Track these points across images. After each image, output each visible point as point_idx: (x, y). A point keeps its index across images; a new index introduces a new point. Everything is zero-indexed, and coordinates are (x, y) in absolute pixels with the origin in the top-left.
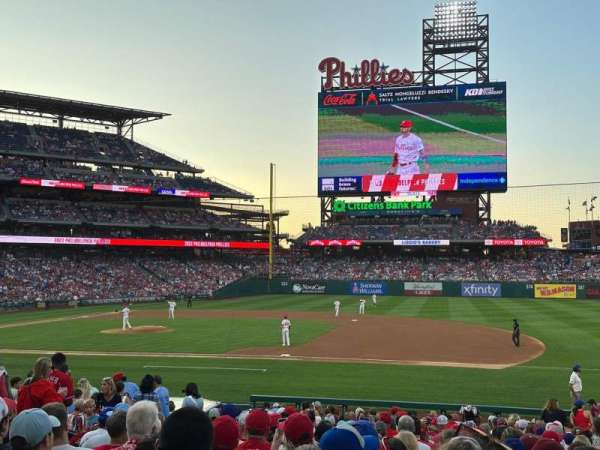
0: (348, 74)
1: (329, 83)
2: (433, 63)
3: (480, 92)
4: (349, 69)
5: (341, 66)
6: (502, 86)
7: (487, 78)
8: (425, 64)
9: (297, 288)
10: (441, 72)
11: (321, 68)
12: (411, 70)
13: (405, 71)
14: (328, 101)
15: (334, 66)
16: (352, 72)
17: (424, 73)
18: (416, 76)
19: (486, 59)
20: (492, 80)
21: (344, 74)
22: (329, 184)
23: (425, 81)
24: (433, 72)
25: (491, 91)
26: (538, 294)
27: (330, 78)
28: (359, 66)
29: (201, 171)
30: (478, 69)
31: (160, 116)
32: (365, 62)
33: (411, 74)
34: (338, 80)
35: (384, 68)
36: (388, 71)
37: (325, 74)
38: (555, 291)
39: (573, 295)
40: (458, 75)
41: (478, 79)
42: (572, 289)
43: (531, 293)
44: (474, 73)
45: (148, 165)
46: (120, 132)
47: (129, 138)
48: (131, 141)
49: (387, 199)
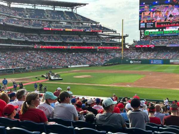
9: (131, 62)
22: (143, 25)
29: (99, 23)
31: (85, 5)
45: (82, 21)
46: (72, 11)
47: (75, 12)
48: (76, 14)
49: (164, 30)
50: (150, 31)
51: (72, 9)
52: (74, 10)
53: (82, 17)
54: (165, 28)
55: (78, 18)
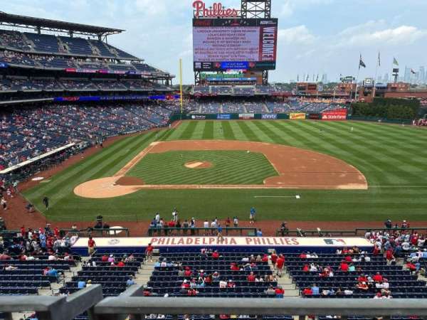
0: (207, 10)
1: (198, 14)
2: (246, 6)
3: (267, 22)
4: (207, 7)
5: (203, 5)
6: (276, 20)
7: (269, 16)
8: (242, 6)
9: (193, 117)
10: (249, 11)
11: (194, 6)
12: (236, 9)
13: (234, 10)
14: (197, 22)
15: (200, 5)
16: (209, 9)
17: (242, 11)
18: (238, 12)
19: (270, 6)
20: (272, 17)
21: (205, 10)
22: (199, 65)
23: (242, 16)
24: (246, 11)
25: (271, 23)
26: (291, 117)
27: (198, 11)
28: (212, 6)
29: (143, 60)
30: (265, 11)
31: (120, 31)
32: (215, 4)
33: (236, 11)
34: (202, 12)
35: (223, 7)
36: (226, 9)
37: (196, 9)
38: (297, 116)
39: (304, 117)
40: (257, 13)
41: (265, 16)
42: (303, 115)
43: (288, 117)
44: (264, 13)
45: (118, 58)
46: (100, 40)
47: (105, 41)
48: (107, 44)
49: (224, 72)
50: (207, 73)
51: (100, 36)
52: (102, 38)
53: (117, 50)
54: (225, 71)
55: (111, 51)
